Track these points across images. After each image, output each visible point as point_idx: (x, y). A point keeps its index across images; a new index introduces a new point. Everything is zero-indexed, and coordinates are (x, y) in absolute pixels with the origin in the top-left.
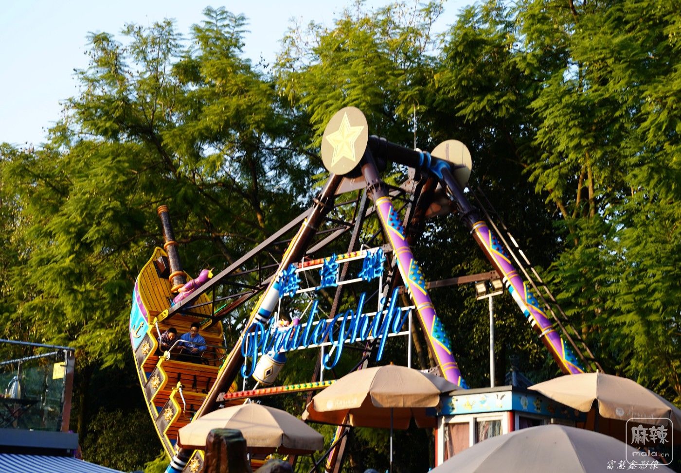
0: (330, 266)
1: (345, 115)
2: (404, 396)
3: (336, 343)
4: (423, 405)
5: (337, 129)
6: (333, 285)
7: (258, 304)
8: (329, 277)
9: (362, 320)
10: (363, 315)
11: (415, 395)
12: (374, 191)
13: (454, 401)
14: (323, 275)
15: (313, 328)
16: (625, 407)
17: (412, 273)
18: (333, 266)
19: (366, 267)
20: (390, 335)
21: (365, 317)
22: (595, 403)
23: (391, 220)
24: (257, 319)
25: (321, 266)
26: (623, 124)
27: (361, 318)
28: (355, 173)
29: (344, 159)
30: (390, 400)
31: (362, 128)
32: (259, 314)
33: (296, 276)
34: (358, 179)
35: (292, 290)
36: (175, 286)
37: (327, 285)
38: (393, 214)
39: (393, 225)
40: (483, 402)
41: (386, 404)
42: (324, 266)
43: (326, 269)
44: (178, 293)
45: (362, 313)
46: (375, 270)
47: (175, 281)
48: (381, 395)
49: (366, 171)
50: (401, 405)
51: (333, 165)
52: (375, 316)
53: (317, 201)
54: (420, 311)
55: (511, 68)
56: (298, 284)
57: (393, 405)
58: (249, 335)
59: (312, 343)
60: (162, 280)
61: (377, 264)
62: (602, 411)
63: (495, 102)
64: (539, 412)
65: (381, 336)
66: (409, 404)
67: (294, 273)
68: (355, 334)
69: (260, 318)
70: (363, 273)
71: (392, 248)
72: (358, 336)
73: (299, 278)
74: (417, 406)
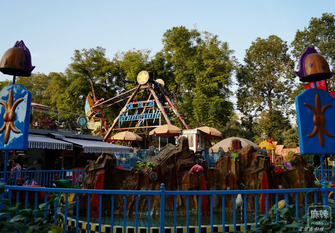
0: (141, 103)
1: (143, 72)
3: (143, 119)
5: (141, 75)
7: (122, 110)
12: (150, 88)
13: (183, 132)
15: (137, 116)
16: (215, 133)
17: (161, 105)
20: (156, 118)
21: (150, 114)
22: (211, 132)
25: (138, 103)
28: (145, 84)
29: (143, 81)
31: (147, 75)
32: (122, 113)
33: (132, 105)
34: (146, 86)
35: (131, 108)
36: (95, 101)
37: (140, 107)
38: (155, 94)
39: (155, 96)
40: (190, 132)
43: (140, 104)
44: (95, 102)
46: (152, 105)
47: (95, 100)
49: (148, 84)
50: (174, 132)
51: (140, 82)
52: (152, 114)
53: (136, 90)
54: (163, 114)
55: (167, 65)
56: (133, 107)
57: (172, 132)
58: (120, 117)
59: (137, 119)
60: (92, 99)
61: (153, 103)
63: (165, 72)
64: (200, 134)
65: (154, 118)
70: (149, 105)
71: (155, 100)
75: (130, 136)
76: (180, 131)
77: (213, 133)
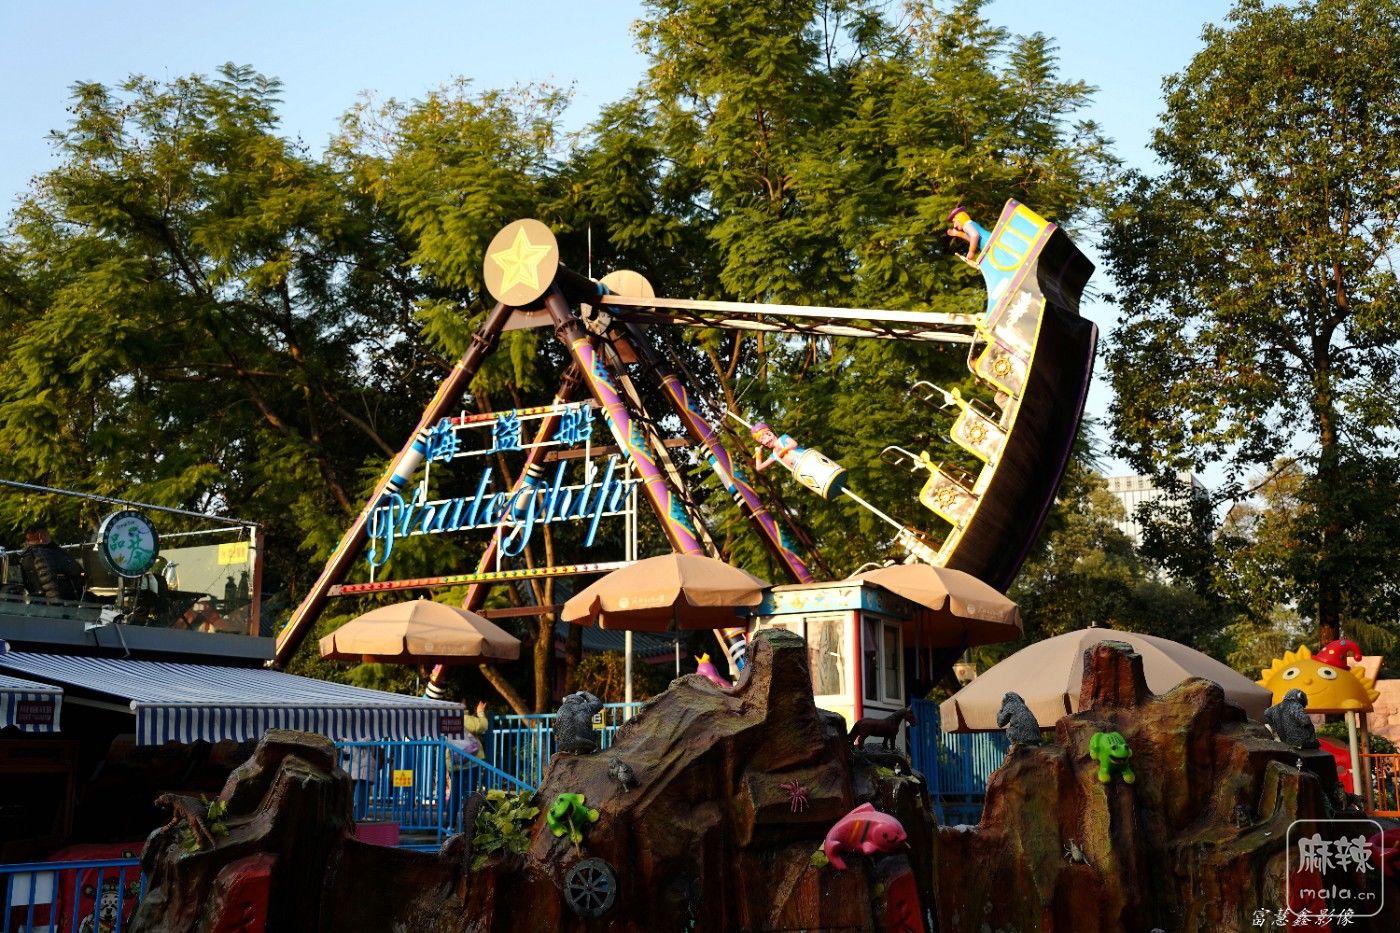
0: (509, 424)
1: (522, 229)
2: (722, 592)
3: (520, 523)
4: (743, 603)
5: (509, 246)
6: (512, 448)
7: (389, 469)
8: (508, 438)
9: (561, 496)
10: (563, 489)
11: (735, 591)
12: (568, 330)
13: (776, 598)
14: (497, 435)
15: (485, 503)
16: (977, 604)
17: (634, 436)
18: (514, 425)
19: (566, 426)
20: (606, 514)
21: (566, 491)
22: (947, 599)
23: (598, 368)
24: (388, 489)
25: (495, 422)
26: (831, 267)
27: (560, 492)
28: (537, 306)
29: (520, 287)
30: (706, 597)
31: (549, 247)
32: (392, 482)
33: (454, 434)
34: (538, 313)
35: (448, 453)
37: (504, 448)
38: (598, 361)
39: (601, 375)
40: (820, 599)
41: (702, 604)
42: (498, 424)
43: (502, 427)
45: (562, 485)
46: (579, 431)
48: (696, 591)
49: (552, 303)
50: (719, 603)
51: (503, 292)
52: (582, 490)
53: (478, 338)
54: (649, 486)
55: (673, 186)
56: (457, 445)
57: (709, 603)
58: (379, 509)
59: (483, 522)
61: (583, 424)
62: (954, 609)
63: (659, 228)
64: (880, 610)
65: (591, 516)
66: (728, 602)
67: (450, 431)
68: (551, 511)
69: (393, 487)
70: (561, 435)
71: (601, 404)
72: (557, 513)
73: (457, 437)
74: (737, 604)
75: (441, 628)
76: (755, 592)
77: (962, 603)
